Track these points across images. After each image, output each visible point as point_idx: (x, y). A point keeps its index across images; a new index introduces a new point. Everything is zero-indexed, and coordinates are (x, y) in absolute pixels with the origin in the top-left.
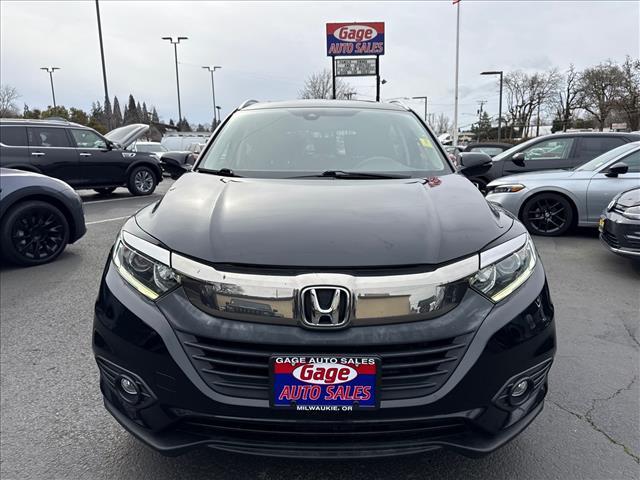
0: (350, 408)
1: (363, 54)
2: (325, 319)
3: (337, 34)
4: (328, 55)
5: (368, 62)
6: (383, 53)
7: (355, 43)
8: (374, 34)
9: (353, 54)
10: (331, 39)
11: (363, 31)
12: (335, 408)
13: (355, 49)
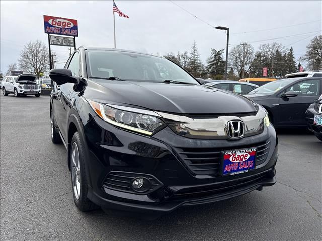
0: (247, 171)
1: (66, 35)
2: (236, 134)
3: (50, 21)
4: (45, 32)
5: (70, 39)
6: (77, 36)
7: (61, 28)
8: (72, 25)
9: (60, 34)
10: (47, 24)
11: (66, 23)
12: (243, 172)
13: (61, 31)
